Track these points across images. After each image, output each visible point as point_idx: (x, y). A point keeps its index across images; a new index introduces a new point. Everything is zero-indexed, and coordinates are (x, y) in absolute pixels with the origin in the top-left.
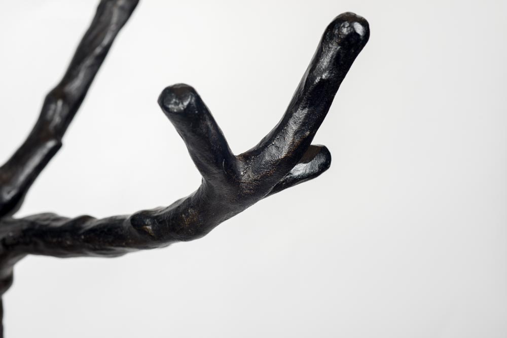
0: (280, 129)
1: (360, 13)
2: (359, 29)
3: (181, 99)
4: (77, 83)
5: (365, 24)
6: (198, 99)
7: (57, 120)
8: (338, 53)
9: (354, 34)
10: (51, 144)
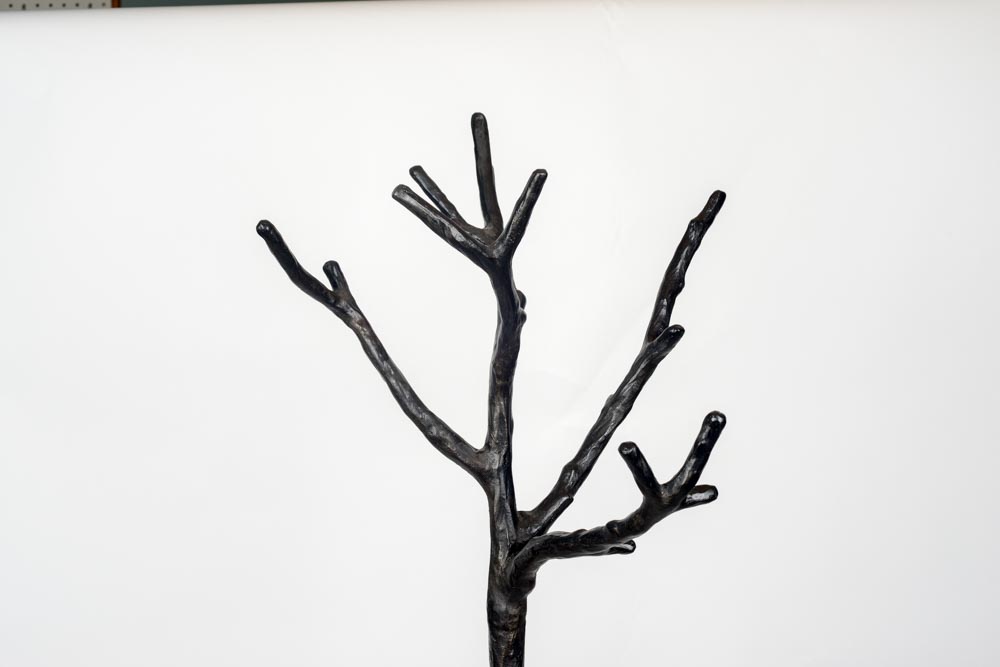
0: (682, 470)
1: (721, 411)
2: (720, 420)
3: (630, 448)
4: (587, 459)
5: (723, 417)
6: (637, 449)
7: (570, 483)
8: (709, 432)
9: (717, 422)
10: (565, 499)
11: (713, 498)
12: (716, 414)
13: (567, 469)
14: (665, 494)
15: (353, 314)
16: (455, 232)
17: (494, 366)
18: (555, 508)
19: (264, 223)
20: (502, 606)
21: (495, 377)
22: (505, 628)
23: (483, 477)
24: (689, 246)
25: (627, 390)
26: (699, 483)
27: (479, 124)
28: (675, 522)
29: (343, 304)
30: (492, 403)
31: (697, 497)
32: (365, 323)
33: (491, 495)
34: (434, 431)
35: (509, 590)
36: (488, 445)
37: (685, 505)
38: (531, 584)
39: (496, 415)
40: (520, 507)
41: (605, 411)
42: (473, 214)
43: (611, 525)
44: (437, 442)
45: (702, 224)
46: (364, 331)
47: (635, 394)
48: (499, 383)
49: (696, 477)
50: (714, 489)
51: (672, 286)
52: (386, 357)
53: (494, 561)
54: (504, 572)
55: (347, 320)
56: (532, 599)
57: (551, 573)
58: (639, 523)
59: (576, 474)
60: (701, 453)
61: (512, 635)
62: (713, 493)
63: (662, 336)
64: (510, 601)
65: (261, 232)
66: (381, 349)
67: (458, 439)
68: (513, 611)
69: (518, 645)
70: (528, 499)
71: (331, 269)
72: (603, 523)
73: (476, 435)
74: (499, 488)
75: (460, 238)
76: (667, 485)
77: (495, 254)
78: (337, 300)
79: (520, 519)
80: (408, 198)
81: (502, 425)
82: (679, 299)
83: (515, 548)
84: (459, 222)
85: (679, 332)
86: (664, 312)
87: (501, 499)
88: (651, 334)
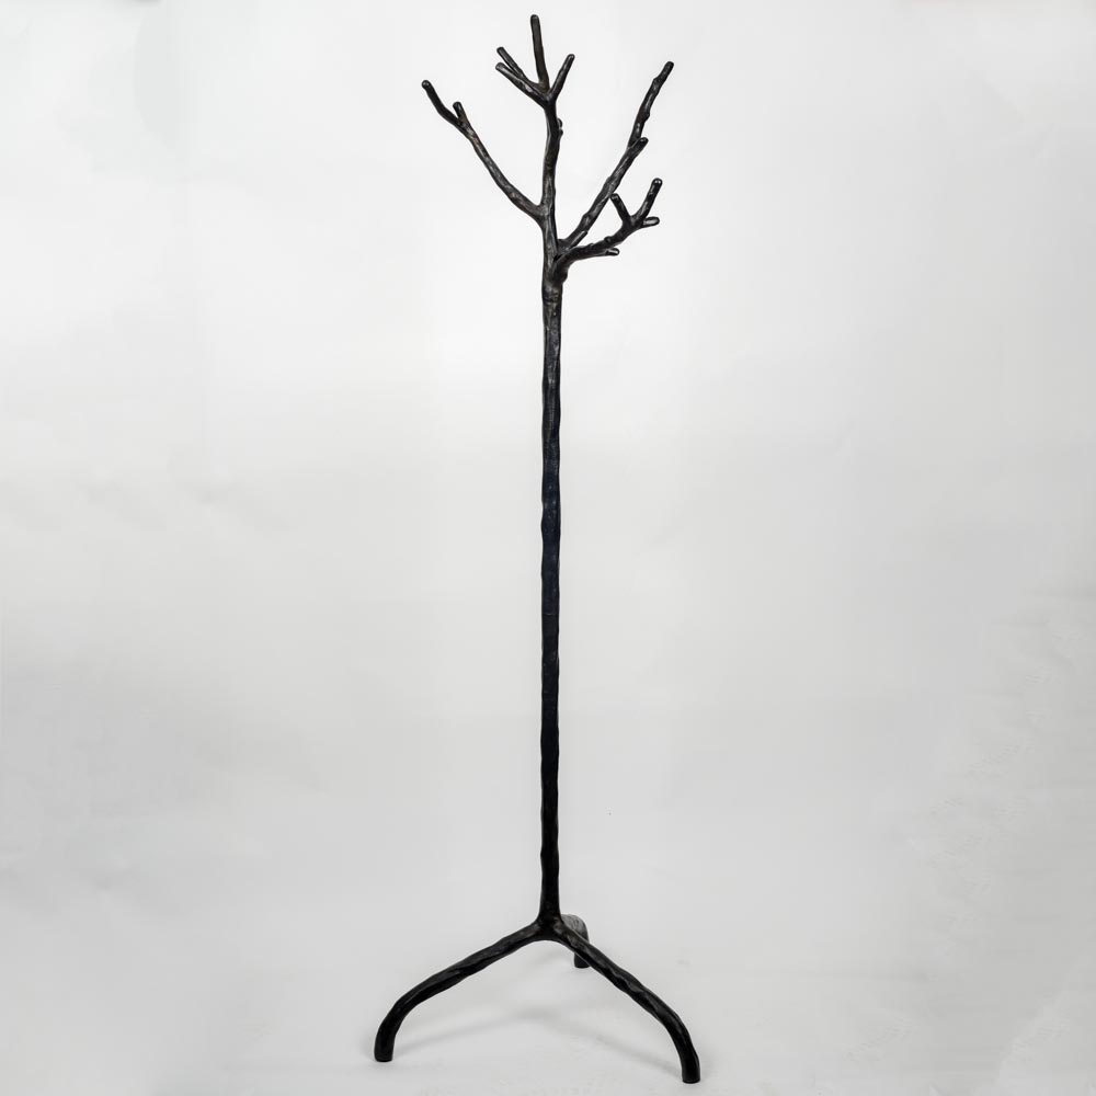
0: (641, 208)
1: (660, 178)
2: (660, 182)
3: (615, 196)
7: (586, 224)
8: (654, 189)
9: (658, 183)
10: (583, 232)
11: (657, 223)
12: (657, 179)
13: (585, 217)
14: (633, 220)
15: (470, 131)
16: (527, 87)
17: (546, 159)
18: (578, 237)
19: (425, 81)
20: (550, 289)
21: (546, 165)
22: (552, 301)
23: (539, 220)
24: (653, 93)
25: (617, 172)
26: (649, 216)
27: (535, 21)
28: (638, 236)
29: (464, 125)
30: (544, 180)
31: (648, 222)
32: (476, 136)
33: (543, 230)
34: (513, 195)
35: (553, 279)
36: (542, 203)
37: (643, 226)
38: (565, 276)
39: (547, 186)
40: (559, 237)
41: (606, 186)
42: (532, 76)
43: (606, 239)
44: (515, 201)
45: (660, 81)
46: (475, 141)
47: (621, 176)
48: (549, 168)
49: (647, 212)
50: (657, 219)
51: (643, 116)
52: (487, 155)
53: (545, 265)
54: (551, 270)
55: (466, 134)
56: (566, 285)
57: (577, 269)
58: (620, 236)
59: (589, 220)
60: (650, 199)
61: (555, 305)
62: (657, 220)
63: (637, 144)
64: (554, 286)
65: (424, 87)
66: (484, 150)
67: (526, 199)
68: (556, 291)
69: (558, 310)
70: (563, 232)
71: (457, 106)
72: (602, 239)
73: (535, 197)
74: (548, 226)
75: (530, 90)
76: (634, 216)
77: (548, 99)
78: (462, 123)
79: (560, 243)
80: (504, 70)
81: (549, 191)
82: (646, 123)
83: (556, 259)
84: (525, 79)
85: (646, 141)
86: (638, 130)
87: (549, 232)
88: (631, 142)
